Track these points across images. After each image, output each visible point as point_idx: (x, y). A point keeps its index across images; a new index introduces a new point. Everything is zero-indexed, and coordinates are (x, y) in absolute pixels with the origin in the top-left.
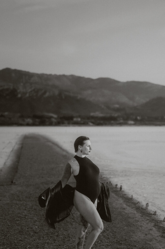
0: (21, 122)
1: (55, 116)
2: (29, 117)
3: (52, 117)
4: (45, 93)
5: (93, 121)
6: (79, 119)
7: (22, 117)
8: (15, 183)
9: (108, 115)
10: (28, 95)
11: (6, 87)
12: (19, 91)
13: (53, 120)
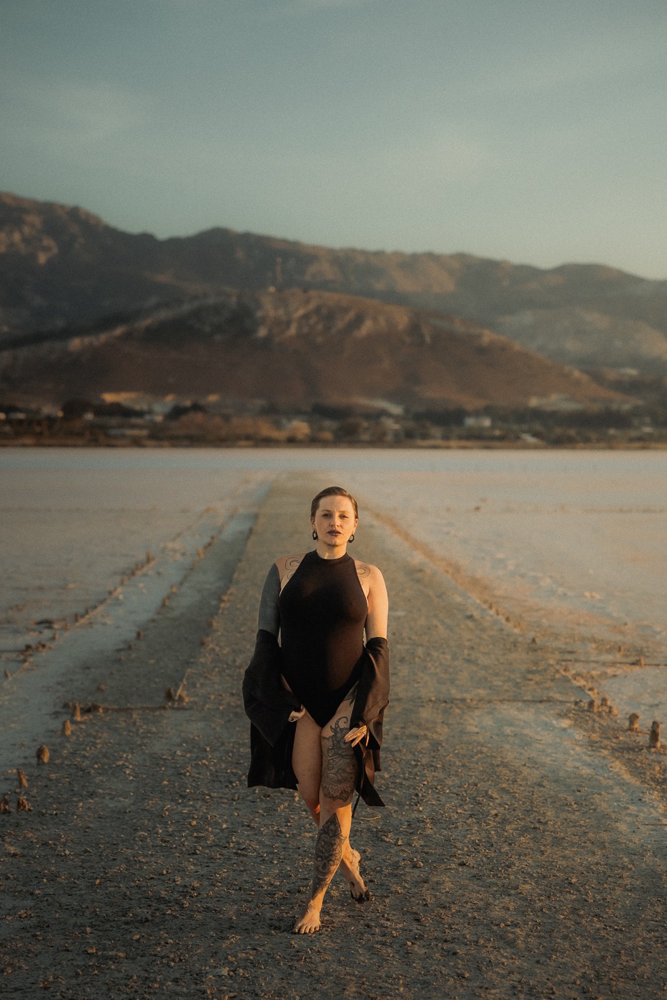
0: (266, 430)
1: (396, 410)
2: (297, 413)
3: (383, 413)
4: (359, 320)
5: (538, 427)
6: (487, 422)
7: (272, 412)
8: (181, 698)
9: (596, 407)
10: (293, 330)
11: (211, 301)
12: (259, 314)
13: (391, 425)
